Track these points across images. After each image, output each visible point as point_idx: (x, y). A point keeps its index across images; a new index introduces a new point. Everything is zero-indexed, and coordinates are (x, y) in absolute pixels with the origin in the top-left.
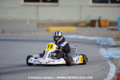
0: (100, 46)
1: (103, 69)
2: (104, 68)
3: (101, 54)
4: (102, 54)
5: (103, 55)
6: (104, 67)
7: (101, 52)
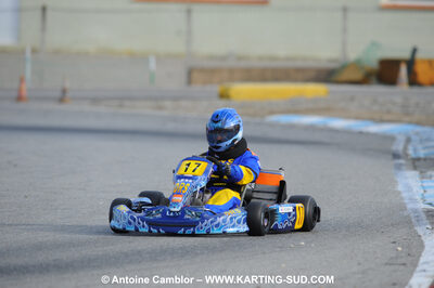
0: (402, 161)
1: (397, 258)
2: (402, 252)
3: (400, 193)
4: (404, 195)
5: (406, 201)
6: (400, 249)
7: (400, 188)
